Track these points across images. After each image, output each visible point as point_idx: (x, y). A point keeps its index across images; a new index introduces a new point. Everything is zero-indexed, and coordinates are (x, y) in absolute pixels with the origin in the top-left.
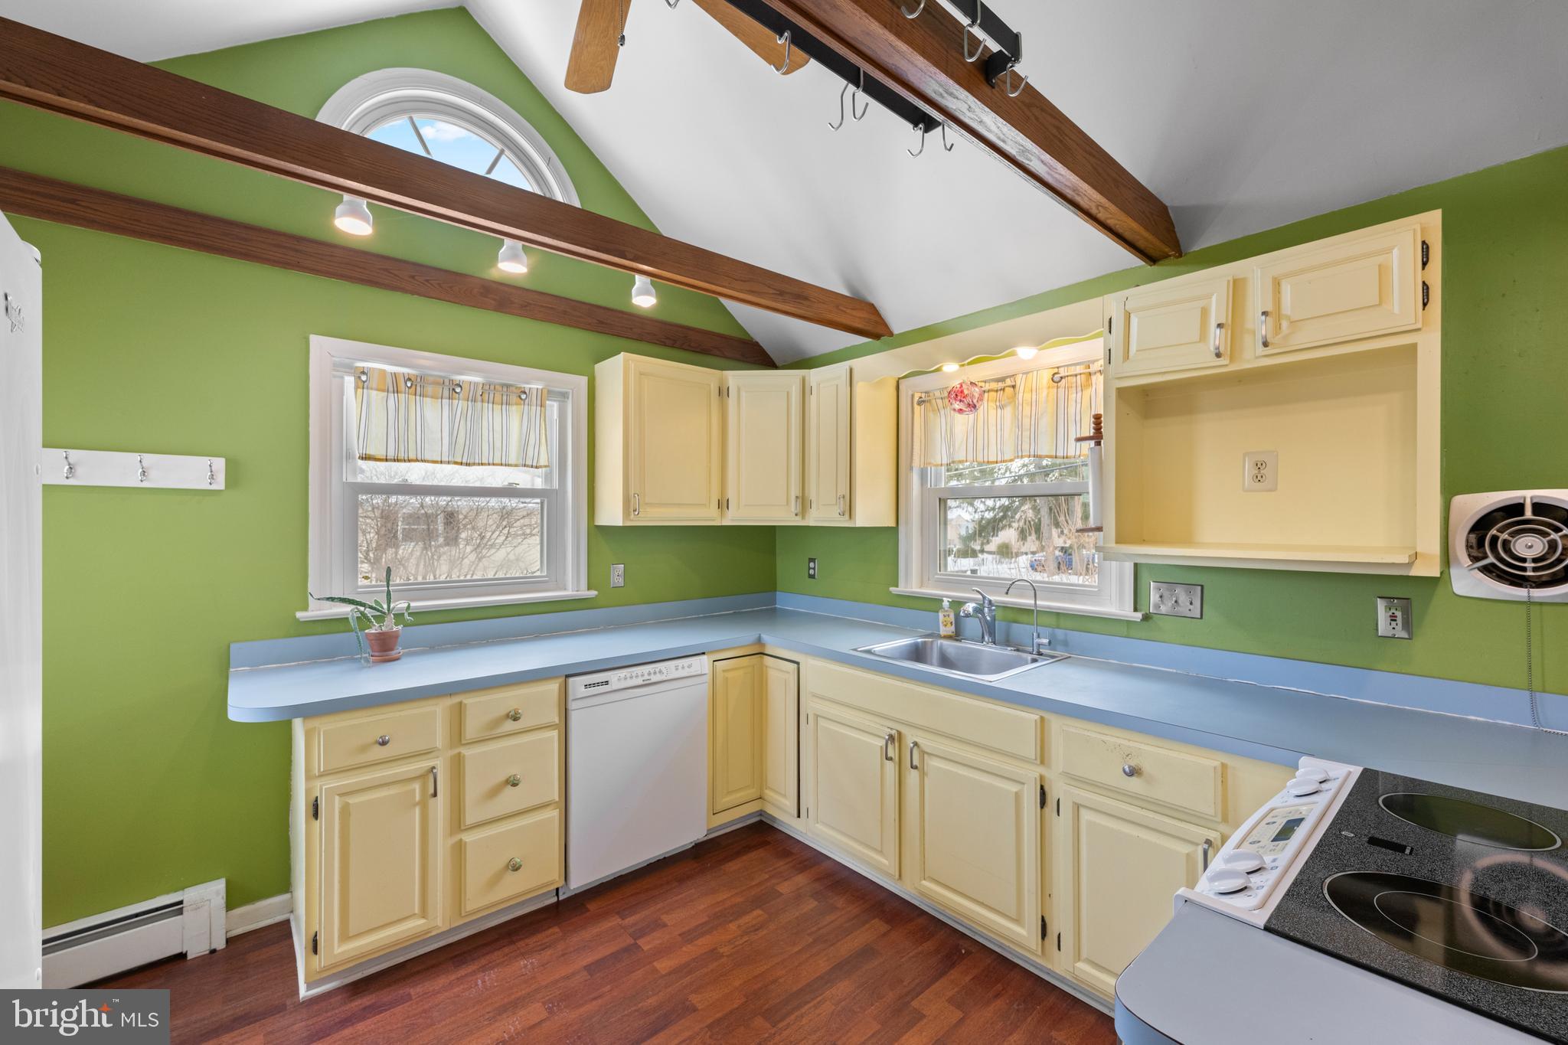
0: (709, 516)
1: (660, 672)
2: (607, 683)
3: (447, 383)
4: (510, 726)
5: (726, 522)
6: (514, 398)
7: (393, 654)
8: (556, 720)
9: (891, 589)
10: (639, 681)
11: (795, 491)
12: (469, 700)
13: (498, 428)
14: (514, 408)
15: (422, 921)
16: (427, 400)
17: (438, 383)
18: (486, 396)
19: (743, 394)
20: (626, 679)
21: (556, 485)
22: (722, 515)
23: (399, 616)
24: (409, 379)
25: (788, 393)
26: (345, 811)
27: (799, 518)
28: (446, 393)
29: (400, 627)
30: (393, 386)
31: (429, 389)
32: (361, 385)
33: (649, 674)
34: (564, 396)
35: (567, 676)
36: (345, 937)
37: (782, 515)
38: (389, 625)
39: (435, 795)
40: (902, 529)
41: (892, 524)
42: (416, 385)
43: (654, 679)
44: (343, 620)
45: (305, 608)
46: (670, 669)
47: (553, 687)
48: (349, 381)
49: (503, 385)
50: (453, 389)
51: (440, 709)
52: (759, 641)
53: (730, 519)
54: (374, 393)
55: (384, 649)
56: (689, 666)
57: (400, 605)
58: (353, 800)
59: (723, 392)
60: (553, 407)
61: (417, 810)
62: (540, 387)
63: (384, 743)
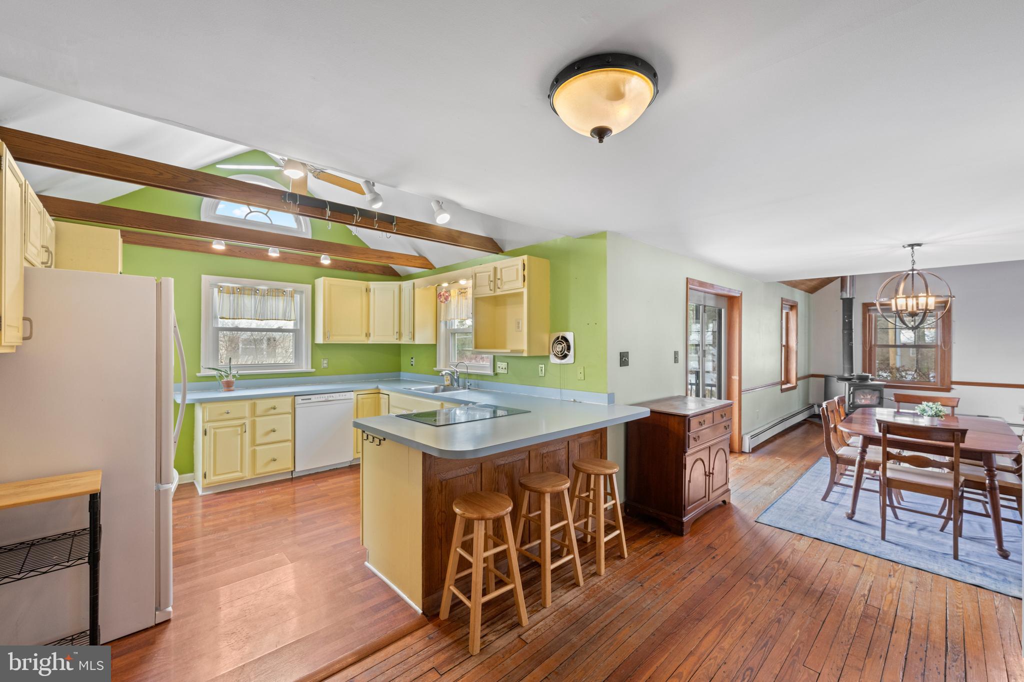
0: (362, 340)
1: (332, 397)
2: (310, 399)
3: (253, 289)
4: (273, 411)
5: (370, 342)
6: (281, 294)
7: (232, 388)
8: (291, 411)
9: (434, 368)
10: (324, 399)
11: (396, 330)
12: (258, 402)
13: (274, 306)
14: (281, 297)
15: (241, 474)
16: (246, 296)
17: (250, 290)
18: (269, 294)
19: (376, 291)
20: (318, 398)
21: (299, 327)
22: (368, 339)
23: (234, 376)
24: (239, 289)
25: (394, 291)
26: (215, 434)
27: (398, 340)
28: (253, 293)
29: (234, 379)
30: (232, 291)
31: (246, 292)
32: (220, 291)
33: (328, 397)
34: (301, 292)
35: (295, 396)
36: (215, 475)
37: (393, 340)
38: (230, 378)
39: (245, 432)
40: (438, 345)
41: (435, 343)
42: (242, 291)
43: (330, 399)
44: (213, 377)
45: (200, 372)
46: (336, 396)
47: (290, 400)
48: (216, 290)
49: (276, 289)
50: (255, 291)
51: (247, 404)
52: (377, 388)
53: (371, 341)
54: (225, 294)
55: (229, 386)
56: (345, 395)
57: (234, 372)
58: (218, 431)
59: (368, 290)
60: (297, 297)
61: (239, 437)
62: (291, 290)
63: (228, 413)
